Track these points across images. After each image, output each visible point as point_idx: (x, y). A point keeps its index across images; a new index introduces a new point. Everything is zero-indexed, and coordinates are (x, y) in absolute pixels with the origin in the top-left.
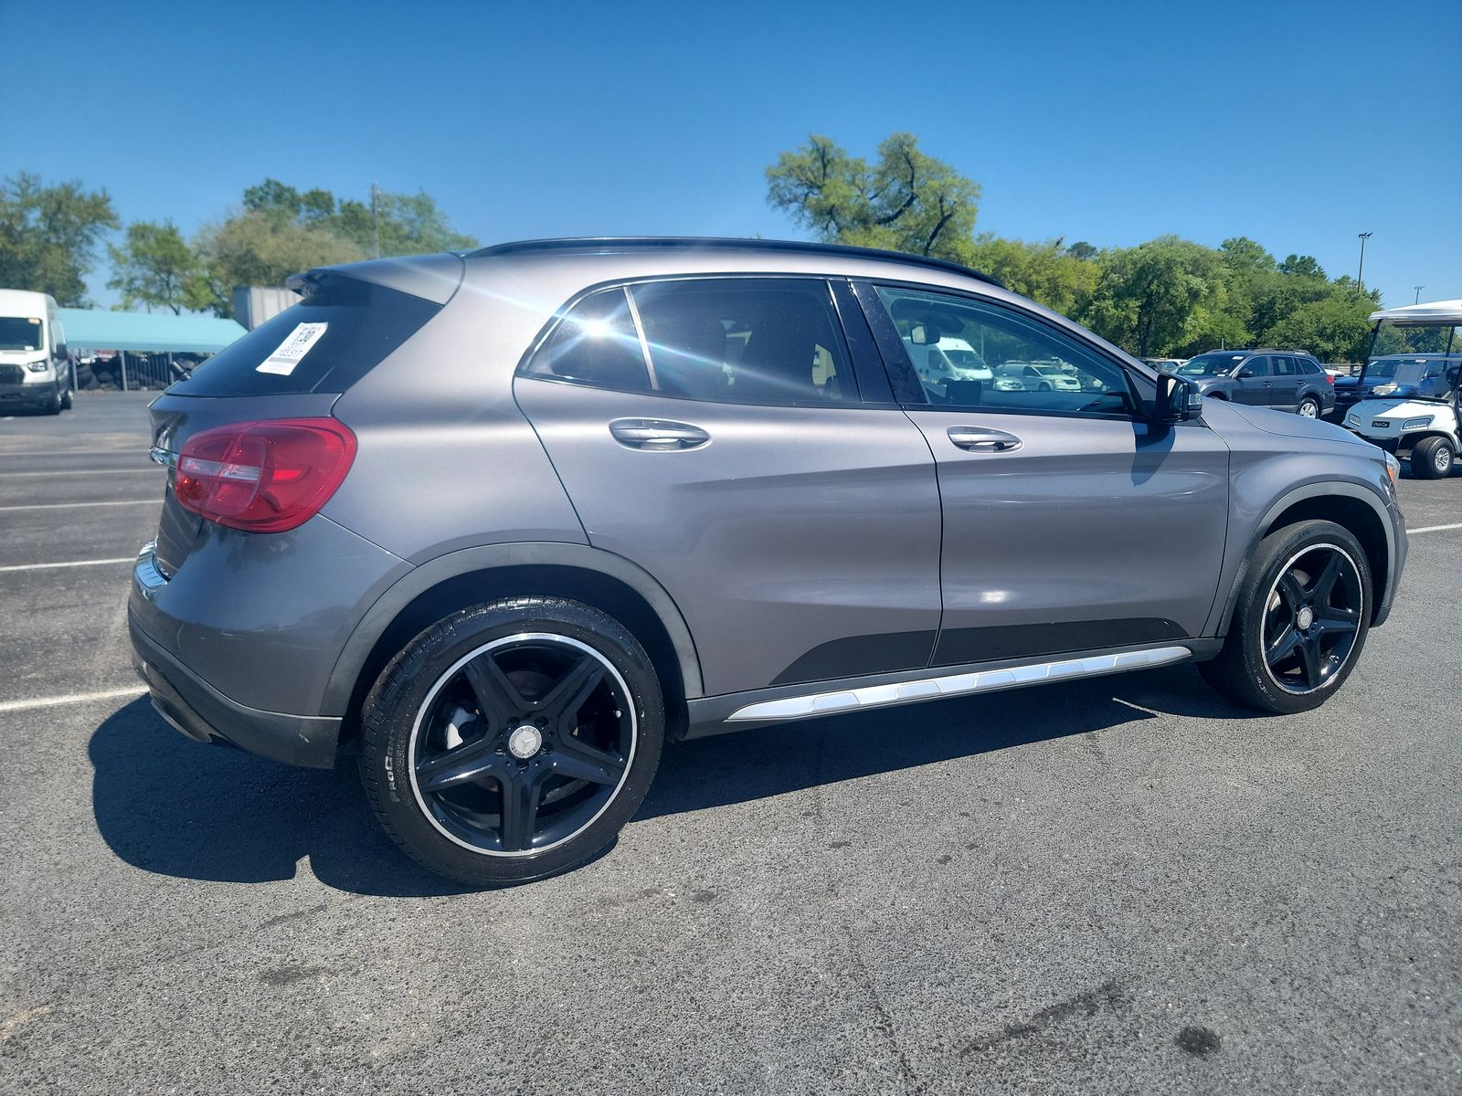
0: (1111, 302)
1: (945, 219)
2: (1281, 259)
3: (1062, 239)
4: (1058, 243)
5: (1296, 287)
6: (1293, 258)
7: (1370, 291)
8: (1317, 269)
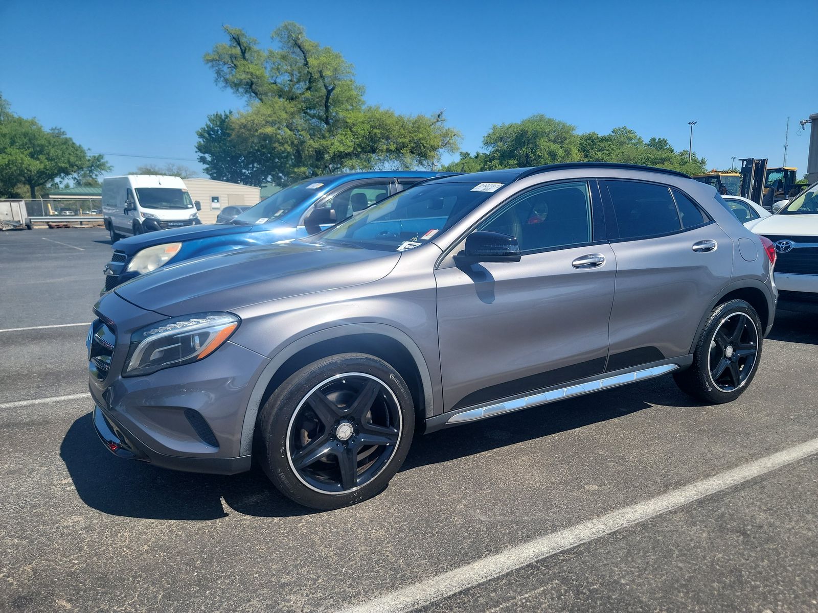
0: (498, 161)
1: (329, 92)
2: (647, 140)
3: (441, 113)
4: (439, 116)
5: (651, 156)
6: (654, 139)
7: (700, 159)
8: (668, 146)
